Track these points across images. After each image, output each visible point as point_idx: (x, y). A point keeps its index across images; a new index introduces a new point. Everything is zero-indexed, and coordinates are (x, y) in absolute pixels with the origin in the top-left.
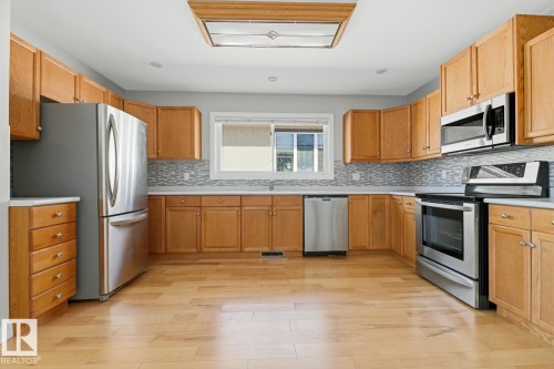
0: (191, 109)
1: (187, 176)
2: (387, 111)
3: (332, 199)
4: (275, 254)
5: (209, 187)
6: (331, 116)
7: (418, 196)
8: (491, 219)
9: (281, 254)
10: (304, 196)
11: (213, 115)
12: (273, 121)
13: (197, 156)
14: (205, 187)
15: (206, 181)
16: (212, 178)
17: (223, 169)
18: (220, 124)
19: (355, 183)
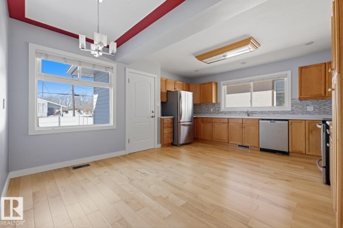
0: (211, 83)
1: (212, 110)
3: (277, 122)
4: (245, 147)
6: (289, 72)
9: (248, 147)
10: (259, 119)
11: (222, 83)
13: (214, 101)
15: (219, 112)
16: (221, 111)
17: (227, 106)
18: (226, 87)
19: (309, 113)
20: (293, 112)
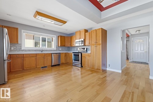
1: (12, 48)
2: (66, 37)
3: (57, 54)
4: (45, 67)
5: (21, 52)
6: (55, 36)
7: (73, 53)
8: (82, 55)
9: (46, 67)
10: (52, 53)
11: (23, 31)
12: (41, 35)
14: (20, 52)
16: (22, 49)
17: (26, 46)
19: (60, 50)
20: (56, 50)
